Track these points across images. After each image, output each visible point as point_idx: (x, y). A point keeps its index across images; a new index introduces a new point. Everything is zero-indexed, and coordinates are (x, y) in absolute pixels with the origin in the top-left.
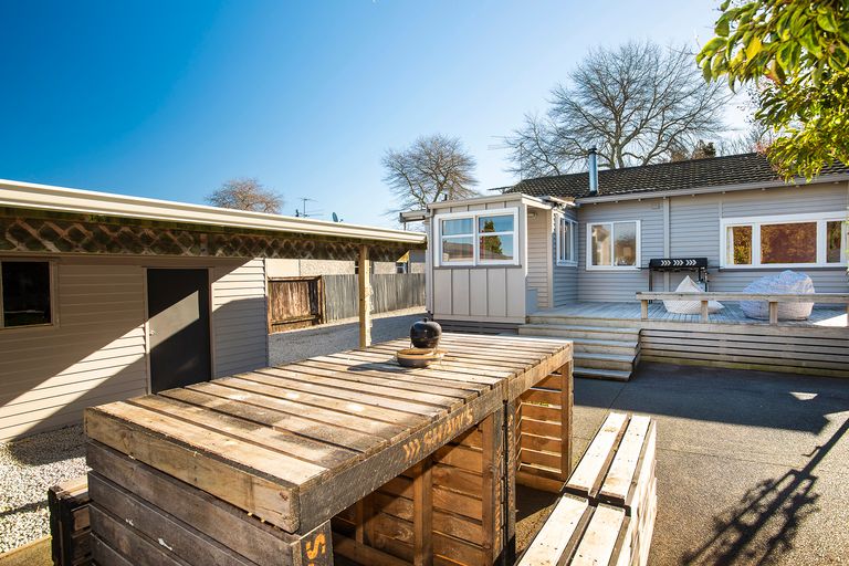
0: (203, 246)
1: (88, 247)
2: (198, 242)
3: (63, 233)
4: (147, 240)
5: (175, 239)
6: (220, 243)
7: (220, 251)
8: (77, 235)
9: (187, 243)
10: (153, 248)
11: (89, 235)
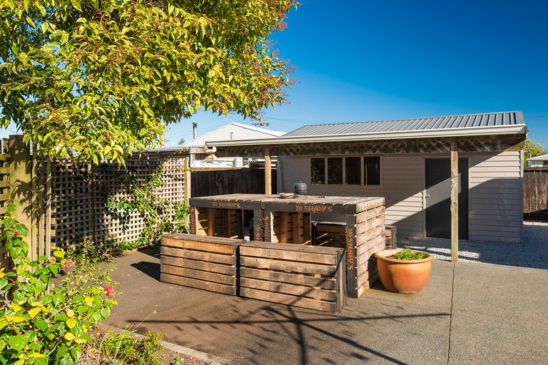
0: (339, 150)
1: (301, 154)
2: (337, 149)
3: (295, 149)
4: (318, 149)
5: (328, 148)
6: (347, 148)
7: (347, 152)
8: (298, 150)
9: (333, 150)
10: (320, 153)
11: (301, 149)
